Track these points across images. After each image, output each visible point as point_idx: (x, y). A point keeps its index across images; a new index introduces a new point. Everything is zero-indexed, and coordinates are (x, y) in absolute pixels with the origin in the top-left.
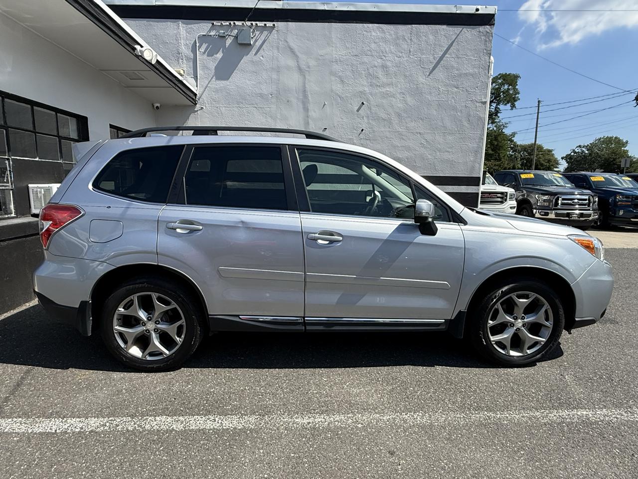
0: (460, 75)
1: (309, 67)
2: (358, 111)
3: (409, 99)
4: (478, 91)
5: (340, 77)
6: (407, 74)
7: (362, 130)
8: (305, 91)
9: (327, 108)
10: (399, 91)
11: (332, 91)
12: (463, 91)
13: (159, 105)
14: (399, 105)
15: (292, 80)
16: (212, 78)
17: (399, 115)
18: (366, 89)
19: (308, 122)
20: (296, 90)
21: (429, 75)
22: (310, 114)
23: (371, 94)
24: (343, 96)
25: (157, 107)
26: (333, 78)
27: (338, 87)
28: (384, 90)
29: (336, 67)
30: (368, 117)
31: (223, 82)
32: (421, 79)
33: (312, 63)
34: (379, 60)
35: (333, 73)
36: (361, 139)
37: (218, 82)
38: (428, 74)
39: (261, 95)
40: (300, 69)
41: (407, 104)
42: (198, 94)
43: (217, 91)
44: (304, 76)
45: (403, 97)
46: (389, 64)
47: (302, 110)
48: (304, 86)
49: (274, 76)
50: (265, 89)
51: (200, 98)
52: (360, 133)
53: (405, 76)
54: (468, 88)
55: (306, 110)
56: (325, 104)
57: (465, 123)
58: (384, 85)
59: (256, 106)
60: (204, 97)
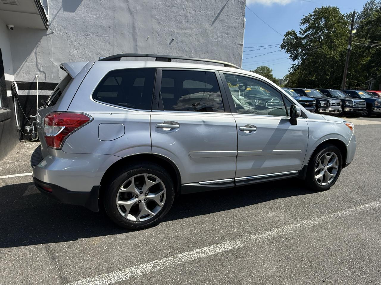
0: (229, 27)
1: (136, 10)
2: (170, 44)
3: (201, 39)
4: (238, 38)
5: (157, 20)
6: (200, 22)
8: (134, 27)
9: (150, 41)
10: (195, 33)
11: (153, 29)
12: (230, 37)
13: (13, 26)
14: (195, 42)
15: (124, 18)
16: (60, 9)
17: (195, 49)
18: (175, 30)
19: (137, 50)
20: (128, 25)
21: (212, 25)
22: (138, 44)
23: (178, 34)
24: (160, 33)
25: (12, 28)
26: (153, 20)
27: (156, 27)
28: (186, 32)
29: (155, 12)
30: (176, 49)
31: (70, 13)
32: (208, 27)
33: (139, 7)
34: (183, 11)
35: (152, 16)
37: (65, 13)
38: (211, 24)
39: (102, 27)
40: (130, 11)
41: (199, 42)
43: (65, 20)
44: (133, 16)
45: (198, 38)
46: (189, 15)
47: (132, 40)
48: (133, 24)
49: (111, 13)
50: (105, 23)
51: (50, 24)
53: (198, 24)
54: (233, 35)
55: (135, 40)
56: (148, 38)
57: (232, 57)
58: (186, 28)
59: (98, 35)
60: (54, 23)
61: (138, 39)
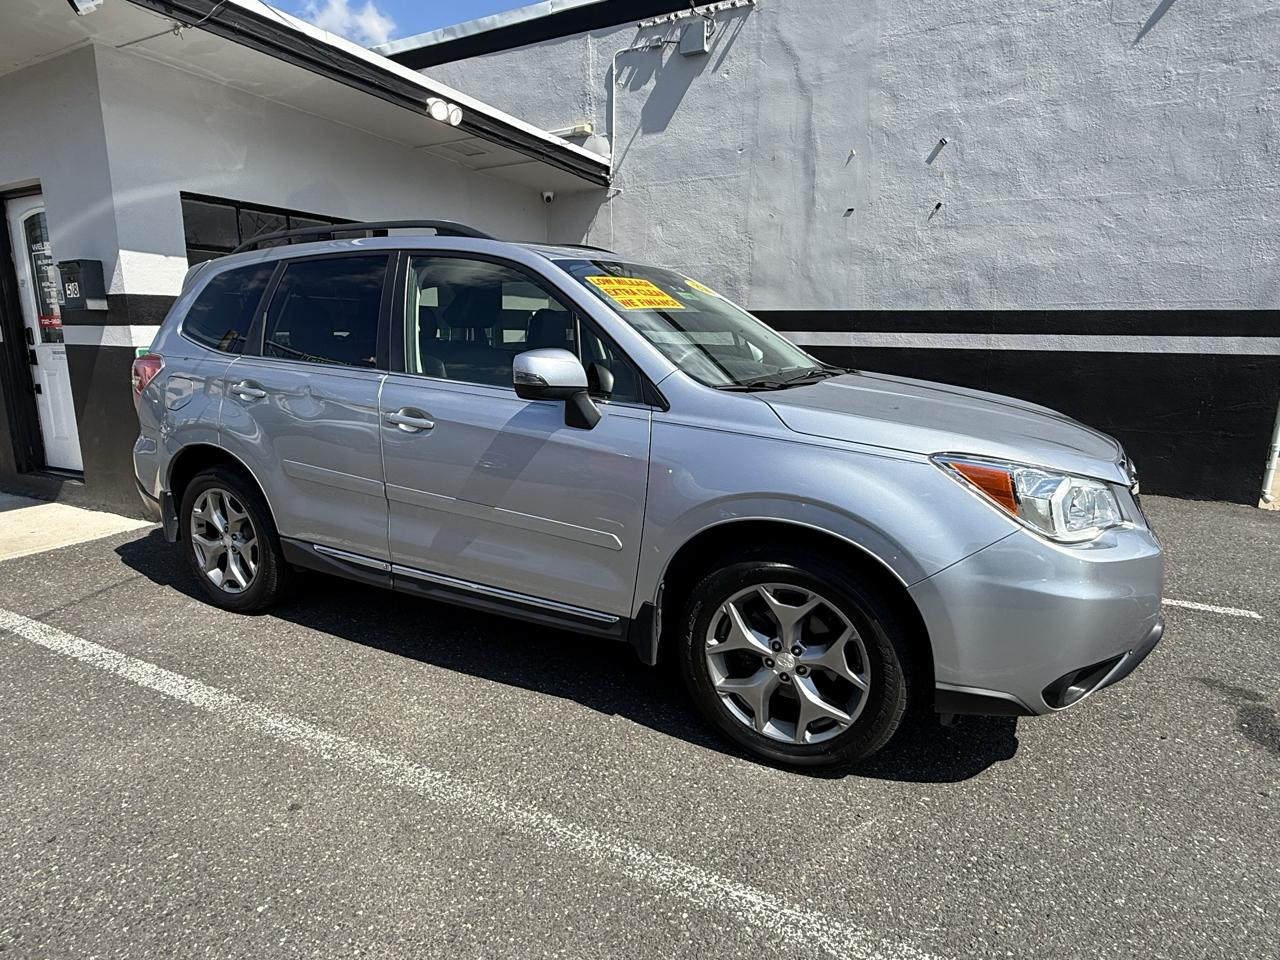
0: (1242, 24)
1: (820, 78)
2: (930, 161)
3: (1072, 117)
5: (889, 88)
6: (1069, 49)
7: (939, 205)
8: (809, 133)
9: (858, 165)
10: (1043, 97)
11: (869, 122)
13: (551, 195)
15: (784, 113)
16: (636, 133)
17: (1039, 160)
18: (953, 105)
19: (813, 200)
20: (791, 132)
21: (1137, 41)
22: (818, 180)
23: (966, 117)
24: (895, 130)
25: (548, 199)
26: (874, 93)
27: (883, 112)
28: (999, 101)
29: (882, 67)
30: (954, 174)
31: (654, 136)
32: (1113, 56)
33: (828, 66)
34: (992, 30)
35: (873, 82)
36: (935, 226)
37: (647, 138)
38: (1133, 38)
39: (722, 154)
40: (802, 87)
41: (1063, 128)
42: (611, 165)
43: (643, 155)
44: (810, 100)
45: (1054, 112)
46: (1018, 33)
47: (800, 175)
48: (809, 122)
49: (749, 109)
50: (729, 140)
51: (616, 172)
52: (933, 214)
53: (1064, 56)
55: (810, 172)
56: (852, 155)
57: (1252, 159)
58: (1003, 88)
59: (712, 177)
60: (622, 171)
61: (820, 165)
